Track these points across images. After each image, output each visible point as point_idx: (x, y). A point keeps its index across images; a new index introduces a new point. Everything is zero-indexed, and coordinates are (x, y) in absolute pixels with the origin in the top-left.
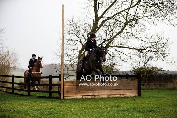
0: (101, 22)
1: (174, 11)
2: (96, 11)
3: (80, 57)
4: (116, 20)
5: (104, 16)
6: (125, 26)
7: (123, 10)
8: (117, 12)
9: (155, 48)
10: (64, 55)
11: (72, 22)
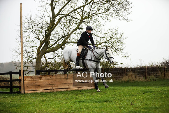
0: (58, 19)
1: (127, 7)
2: (53, 9)
3: (39, 54)
4: (72, 17)
5: (60, 14)
6: (81, 23)
7: (78, 7)
8: (73, 9)
9: (110, 43)
10: (23, 53)
11: (30, 20)
